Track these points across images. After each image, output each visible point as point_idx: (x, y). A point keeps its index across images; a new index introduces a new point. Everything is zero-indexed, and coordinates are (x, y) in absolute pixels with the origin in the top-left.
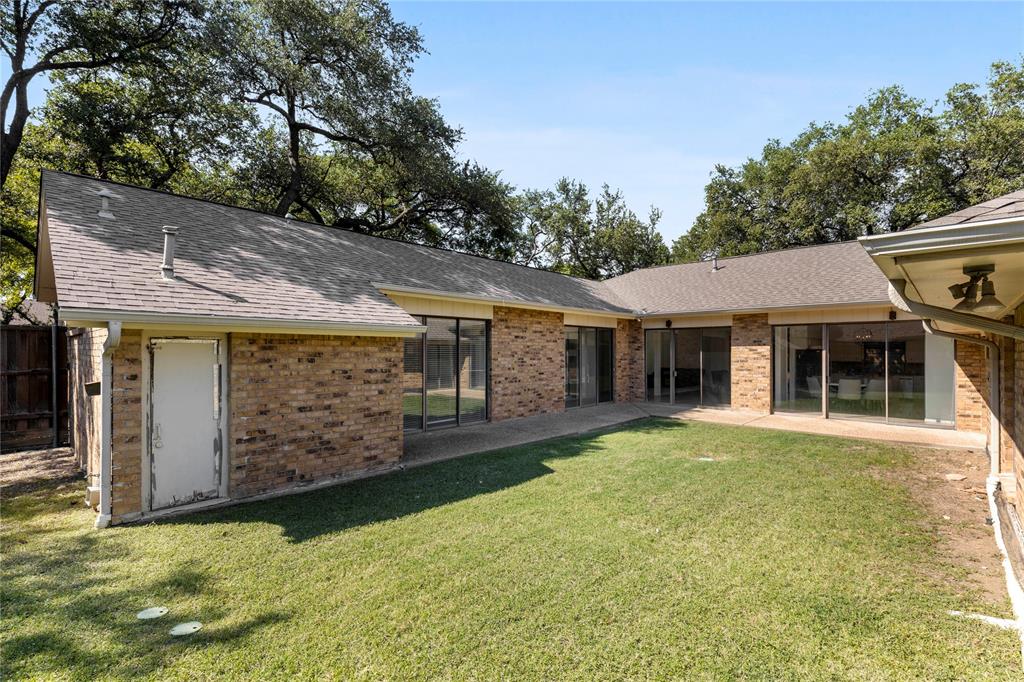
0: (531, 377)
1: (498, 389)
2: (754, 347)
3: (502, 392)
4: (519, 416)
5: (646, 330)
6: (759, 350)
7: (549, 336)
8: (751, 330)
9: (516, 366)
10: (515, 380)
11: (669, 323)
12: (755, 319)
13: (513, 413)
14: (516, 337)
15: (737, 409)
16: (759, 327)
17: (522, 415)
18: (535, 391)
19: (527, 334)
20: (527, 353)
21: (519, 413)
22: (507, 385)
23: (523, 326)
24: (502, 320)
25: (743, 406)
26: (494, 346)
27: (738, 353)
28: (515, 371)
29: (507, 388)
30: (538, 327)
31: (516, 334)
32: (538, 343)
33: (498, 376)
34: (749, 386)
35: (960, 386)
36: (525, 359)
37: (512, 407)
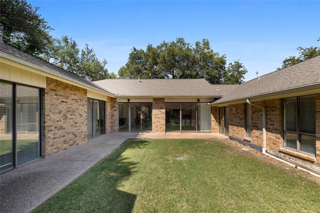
0: (71, 126)
1: (49, 135)
2: (160, 110)
3: (53, 137)
4: (64, 150)
5: (118, 102)
6: (162, 111)
7: (80, 103)
8: (159, 104)
9: (62, 119)
10: (61, 128)
11: (129, 100)
12: (161, 100)
13: (60, 149)
14: (62, 102)
15: (155, 132)
16: (162, 103)
17: (66, 149)
18: (73, 133)
19: (68, 100)
20: (69, 111)
21: (64, 148)
22: (56, 132)
23: (66, 95)
24: (53, 90)
25: (156, 131)
26: (47, 107)
27: (155, 112)
28: (62, 123)
29: (56, 134)
30: (74, 97)
31: (62, 100)
32: (75, 106)
33: (50, 126)
34: (159, 124)
35: (213, 121)
36: (67, 115)
37: (59, 145)
